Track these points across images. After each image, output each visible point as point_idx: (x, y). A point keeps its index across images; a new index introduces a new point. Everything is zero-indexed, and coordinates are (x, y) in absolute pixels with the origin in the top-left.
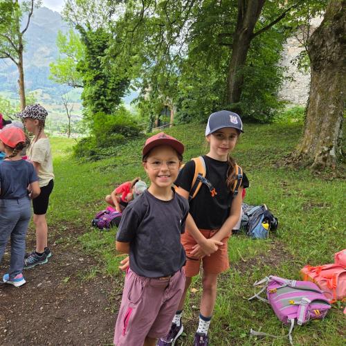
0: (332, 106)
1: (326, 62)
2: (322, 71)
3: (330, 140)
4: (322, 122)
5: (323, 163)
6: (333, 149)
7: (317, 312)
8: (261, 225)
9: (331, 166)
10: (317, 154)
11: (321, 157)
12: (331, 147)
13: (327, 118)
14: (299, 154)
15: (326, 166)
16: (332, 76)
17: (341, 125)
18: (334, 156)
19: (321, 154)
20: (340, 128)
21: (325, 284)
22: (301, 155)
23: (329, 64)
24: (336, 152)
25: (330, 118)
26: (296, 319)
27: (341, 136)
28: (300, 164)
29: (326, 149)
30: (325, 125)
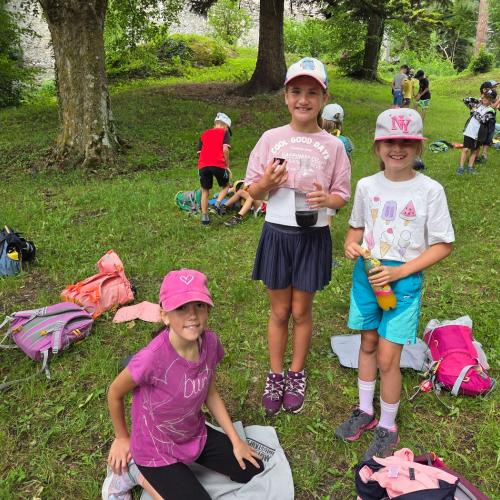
0: (89, 76)
1: (65, 11)
2: (63, 25)
3: (99, 125)
4: (82, 101)
5: (98, 157)
6: (106, 135)
7: (77, 333)
8: (7, 257)
9: (107, 160)
10: (87, 146)
11: (93, 149)
12: (102, 134)
13: (88, 94)
14: (62, 149)
15: (102, 161)
16: (79, 32)
17: (108, 103)
18: (109, 145)
19: (91, 146)
20: (108, 107)
21: (88, 298)
22: (66, 150)
23: (70, 15)
24: (110, 140)
25: (91, 94)
26: (50, 350)
27: (111, 118)
28: (67, 163)
29: (97, 138)
30: (88, 104)
